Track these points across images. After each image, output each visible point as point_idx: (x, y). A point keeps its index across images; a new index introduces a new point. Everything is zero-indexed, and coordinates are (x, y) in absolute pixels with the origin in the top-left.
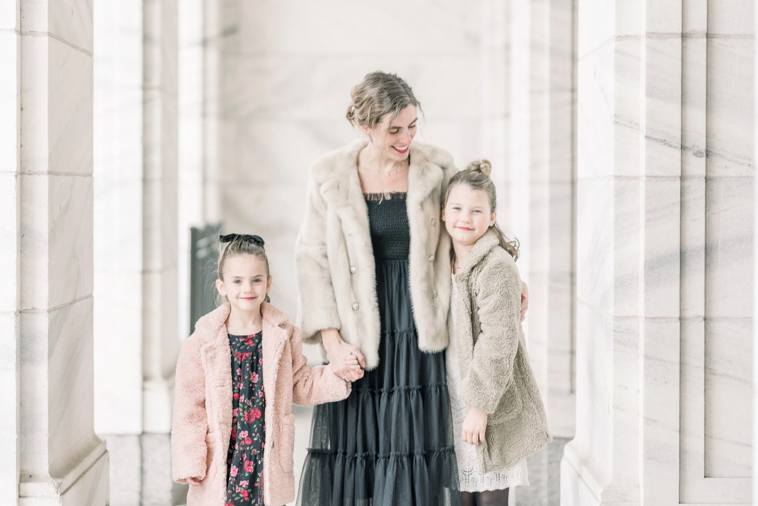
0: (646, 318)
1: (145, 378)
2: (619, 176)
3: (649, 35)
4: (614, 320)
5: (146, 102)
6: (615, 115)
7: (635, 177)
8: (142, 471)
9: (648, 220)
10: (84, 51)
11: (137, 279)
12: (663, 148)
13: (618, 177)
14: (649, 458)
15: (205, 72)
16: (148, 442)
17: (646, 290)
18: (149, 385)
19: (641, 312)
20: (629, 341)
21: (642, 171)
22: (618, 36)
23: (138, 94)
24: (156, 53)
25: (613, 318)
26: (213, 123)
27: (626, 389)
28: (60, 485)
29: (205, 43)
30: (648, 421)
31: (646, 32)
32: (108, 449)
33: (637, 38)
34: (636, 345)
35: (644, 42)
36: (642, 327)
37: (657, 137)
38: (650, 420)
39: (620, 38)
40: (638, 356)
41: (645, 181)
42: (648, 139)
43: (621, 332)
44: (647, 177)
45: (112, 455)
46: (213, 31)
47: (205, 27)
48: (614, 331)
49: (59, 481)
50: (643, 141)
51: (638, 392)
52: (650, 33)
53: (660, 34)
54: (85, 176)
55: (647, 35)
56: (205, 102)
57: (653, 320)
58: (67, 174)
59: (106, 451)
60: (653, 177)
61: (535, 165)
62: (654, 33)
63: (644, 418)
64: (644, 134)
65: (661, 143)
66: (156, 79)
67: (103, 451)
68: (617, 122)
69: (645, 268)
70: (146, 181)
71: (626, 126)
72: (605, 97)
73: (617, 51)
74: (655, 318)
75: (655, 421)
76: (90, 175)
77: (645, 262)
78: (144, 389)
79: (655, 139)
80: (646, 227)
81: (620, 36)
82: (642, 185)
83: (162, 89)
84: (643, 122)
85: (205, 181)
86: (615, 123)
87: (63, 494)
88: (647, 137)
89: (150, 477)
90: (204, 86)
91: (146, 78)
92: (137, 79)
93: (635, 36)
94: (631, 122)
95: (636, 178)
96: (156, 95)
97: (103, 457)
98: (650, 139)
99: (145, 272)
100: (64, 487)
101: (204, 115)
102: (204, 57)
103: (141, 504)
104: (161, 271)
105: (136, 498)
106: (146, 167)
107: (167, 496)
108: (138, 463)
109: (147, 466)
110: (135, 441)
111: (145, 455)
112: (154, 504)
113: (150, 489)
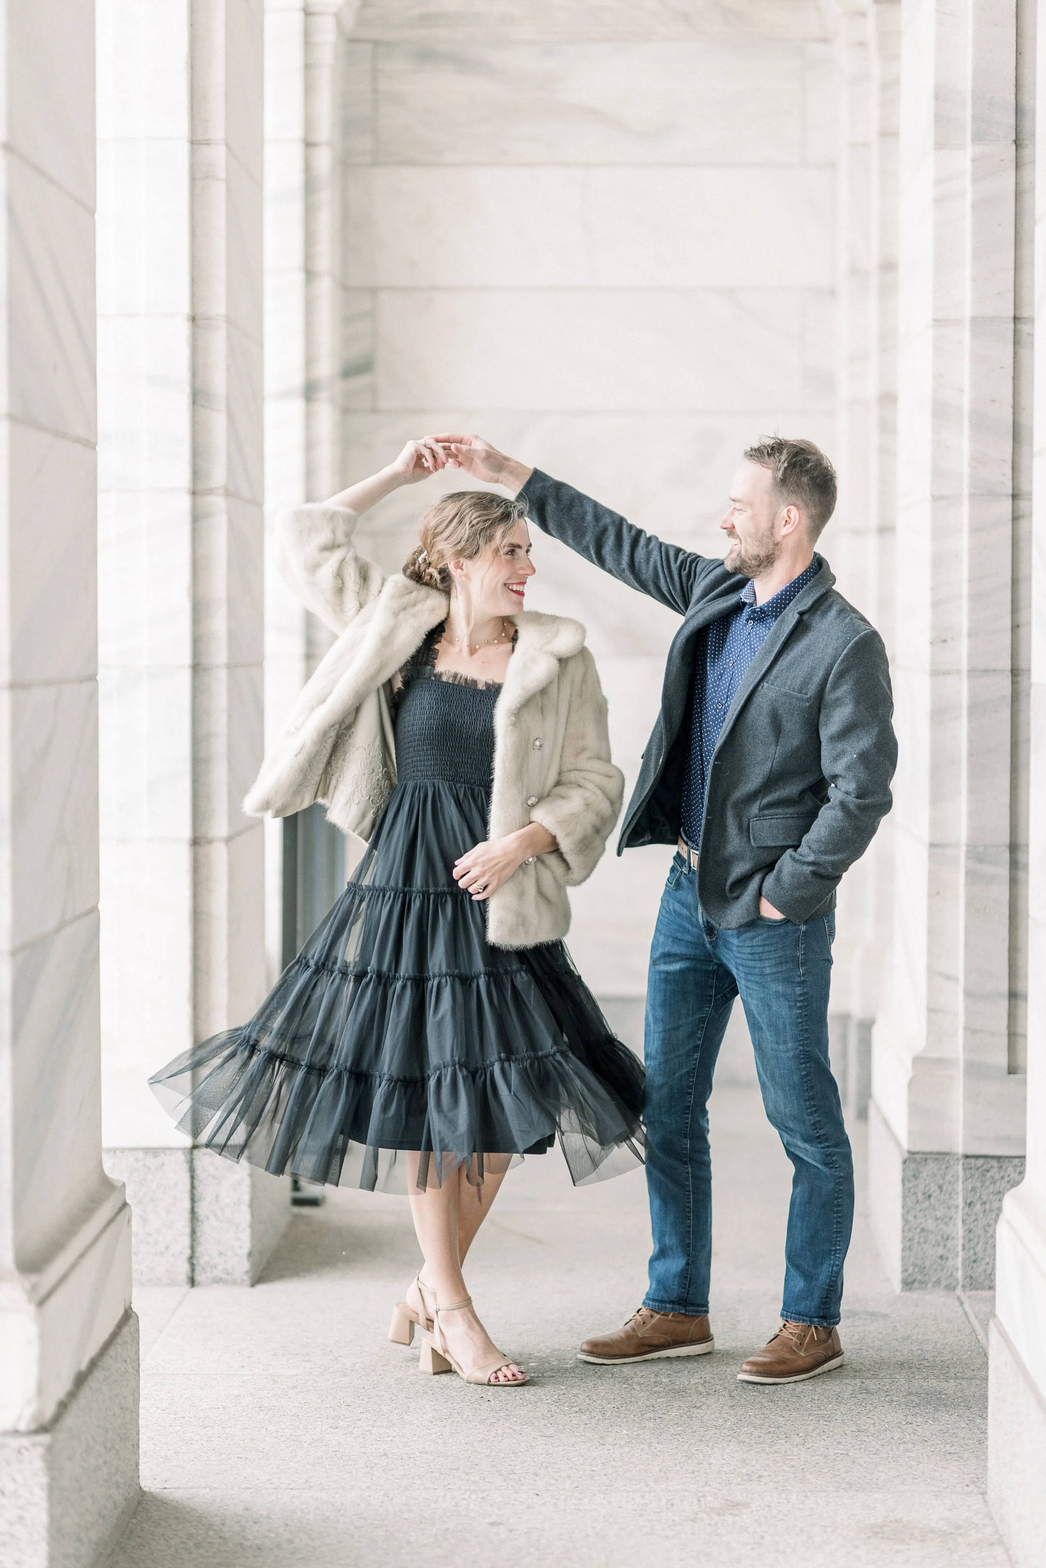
5: (197, 517)
8: (194, 1216)
10: (78, 440)
11: (184, 854)
15: (309, 446)
23: (184, 503)
24: (219, 423)
28: (34, 1288)
29: (310, 391)
32: (128, 1201)
45: (135, 1211)
46: (326, 368)
47: (309, 361)
49: (34, 1278)
54: (81, 682)
58: (47, 683)
59: (125, 1205)
66: (218, 476)
67: (119, 1204)
70: (197, 668)
76: (92, 678)
83: (228, 493)
87: (41, 1303)
89: (207, 1230)
91: (196, 473)
92: (182, 476)
96: (218, 503)
97: (120, 1216)
99: (197, 842)
100: (43, 1290)
102: (309, 417)
103: (192, 1282)
104: (229, 840)
105: (184, 1268)
106: (198, 642)
107: (242, 1266)
108: (187, 1204)
109: (203, 1209)
110: (181, 1159)
111: (199, 1189)
112: (217, 1281)
113: (208, 1251)
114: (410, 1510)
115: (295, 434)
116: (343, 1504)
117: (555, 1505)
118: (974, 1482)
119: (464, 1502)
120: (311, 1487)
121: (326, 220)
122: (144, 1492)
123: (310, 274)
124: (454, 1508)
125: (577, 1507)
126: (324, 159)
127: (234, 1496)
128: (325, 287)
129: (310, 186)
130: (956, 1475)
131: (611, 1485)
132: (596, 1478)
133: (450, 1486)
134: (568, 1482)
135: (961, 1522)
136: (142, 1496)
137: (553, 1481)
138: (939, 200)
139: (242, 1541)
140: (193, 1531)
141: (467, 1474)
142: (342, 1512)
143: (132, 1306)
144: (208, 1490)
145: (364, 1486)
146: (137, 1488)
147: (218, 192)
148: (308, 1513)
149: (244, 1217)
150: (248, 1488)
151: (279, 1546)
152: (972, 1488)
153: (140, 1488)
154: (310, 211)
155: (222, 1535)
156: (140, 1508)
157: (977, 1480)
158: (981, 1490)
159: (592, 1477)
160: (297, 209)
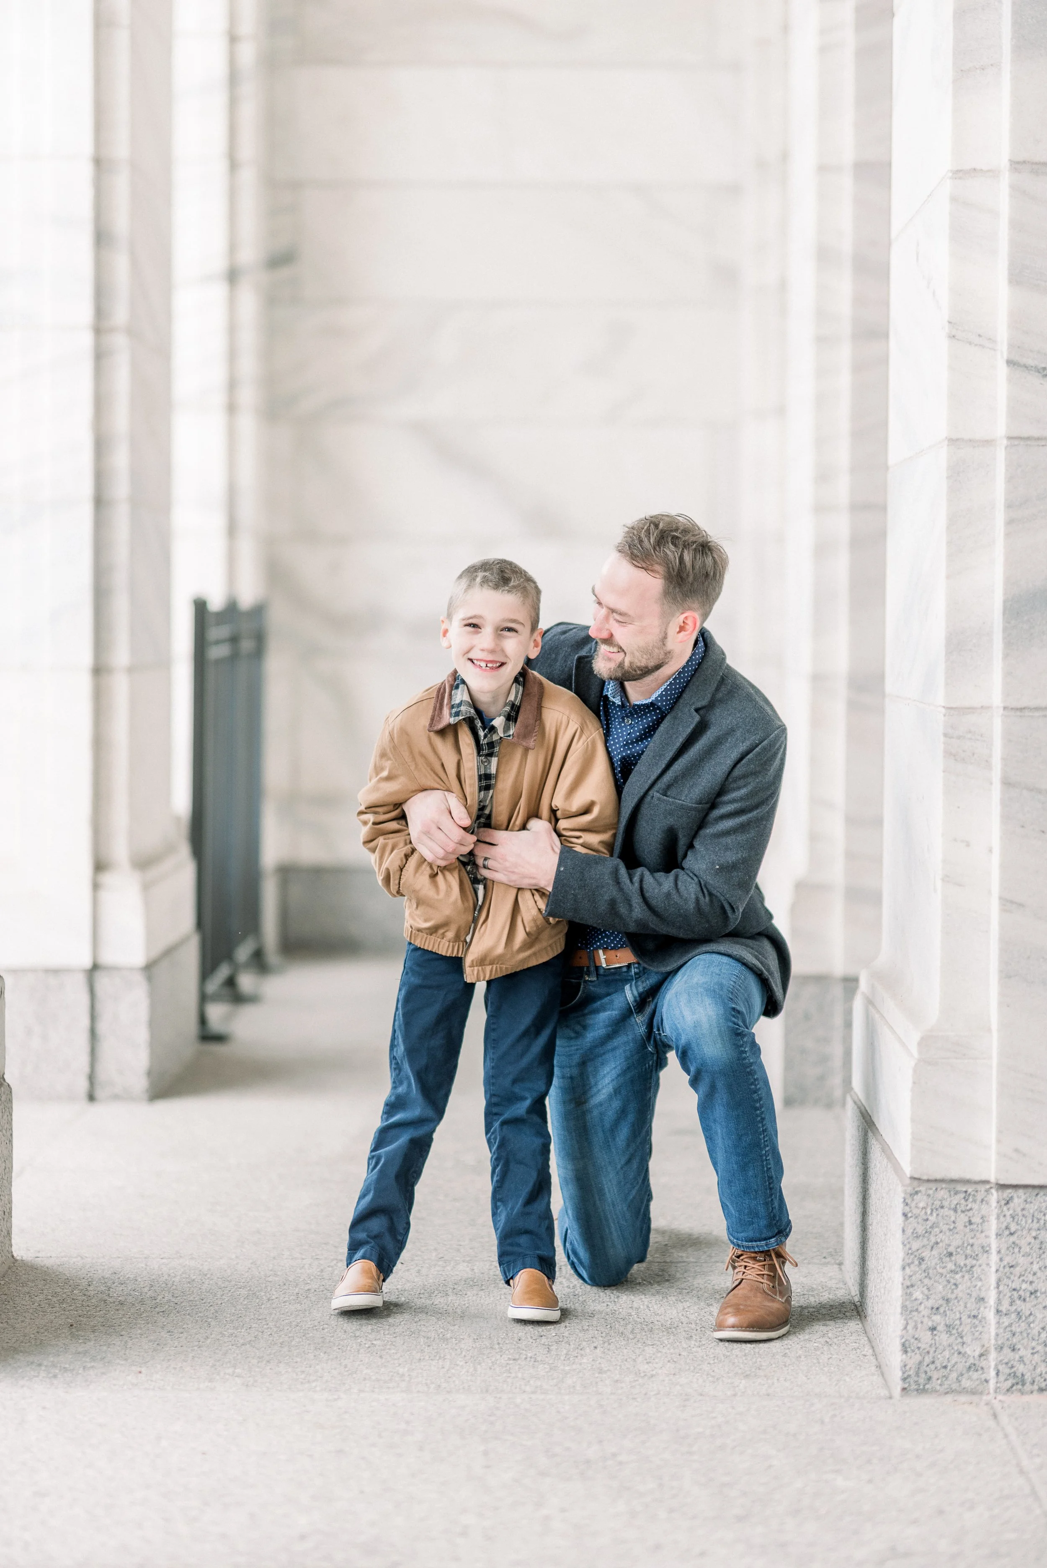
0: (1005, 708)
1: (100, 866)
2: (957, 440)
3: (1017, 165)
4: (945, 716)
5: (100, 356)
6: (950, 322)
7: (987, 441)
8: (93, 1034)
9: (1010, 522)
11: (84, 683)
12: (1041, 384)
13: (953, 442)
14: (1006, 976)
15: (232, 329)
16: (103, 982)
17: (1006, 656)
18: (107, 879)
19: (997, 699)
20: (973, 754)
21: (1000, 429)
22: (957, 171)
23: (86, 340)
25: (943, 710)
26: (247, 423)
27: (968, 845)
29: (233, 276)
30: (1009, 904)
31: (1010, 160)
33: (993, 173)
34: (987, 761)
35: (1006, 179)
36: (997, 726)
37: (1030, 362)
38: (1012, 902)
39: (959, 174)
40: (991, 784)
41: (1006, 448)
42: (1012, 365)
43: (959, 737)
44: (1010, 438)
46: (250, 256)
47: (233, 247)
48: (945, 735)
50: (1003, 370)
51: (991, 851)
52: (1018, 163)
53: (1036, 163)
55: (1011, 165)
56: (232, 385)
57: (1018, 713)
60: (1021, 438)
61: (823, 476)
62: (1024, 162)
63: (1000, 898)
64: (1005, 357)
65: (1037, 374)
66: (120, 314)
68: (954, 336)
69: (1004, 615)
70: (100, 502)
71: (970, 343)
72: (934, 293)
73: (954, 199)
74: (1021, 709)
75: (1021, 905)
77: (1005, 602)
78: (96, 886)
79: (1026, 367)
80: (1007, 535)
81: (961, 171)
82: (1001, 453)
83: (131, 332)
84: (1003, 334)
85: (232, 529)
86: (949, 337)
88: (1010, 363)
89: (107, 1047)
90: (232, 355)
91: (101, 312)
92: (84, 313)
93: (989, 171)
94: (979, 336)
95: (988, 443)
96: (120, 342)
98: (1016, 366)
99: (99, 670)
101: (232, 408)
102: (232, 302)
103: (91, 1098)
104: (131, 670)
105: (82, 1085)
106: (101, 477)
107: (140, 1083)
108: (85, 1022)
109: (102, 1027)
110: (80, 981)
111: (98, 1006)
112: (116, 1097)
113: (107, 1069)
114: (276, 1275)
115: (217, 318)
116: (209, 1270)
117: (419, 1272)
118: (832, 1255)
119: (330, 1269)
120: (181, 1257)
121: (249, 111)
122: (16, 1260)
123: (234, 165)
124: (319, 1273)
125: (440, 1273)
126: (247, 53)
127: (104, 1264)
128: (248, 176)
129: (233, 78)
130: (815, 1250)
131: (476, 1257)
132: (462, 1251)
133: (318, 1257)
134: (434, 1254)
135: (814, 1286)
136: (14, 1263)
137: (419, 1253)
138: (824, 50)
139: (106, 1298)
140: (59, 1290)
141: (335, 1247)
142: (208, 1276)
143: (5, 1077)
144: (79, 1258)
145: (233, 1256)
146: (10, 1256)
147: (122, 39)
148: (174, 1277)
149: (142, 1035)
150: (119, 1258)
151: (142, 1302)
152: (829, 1259)
153: (13, 1256)
154: (233, 103)
155: (86, 1293)
156: (9, 1272)
157: (834, 1254)
158: (837, 1262)
159: (458, 1250)
160: (219, 100)
